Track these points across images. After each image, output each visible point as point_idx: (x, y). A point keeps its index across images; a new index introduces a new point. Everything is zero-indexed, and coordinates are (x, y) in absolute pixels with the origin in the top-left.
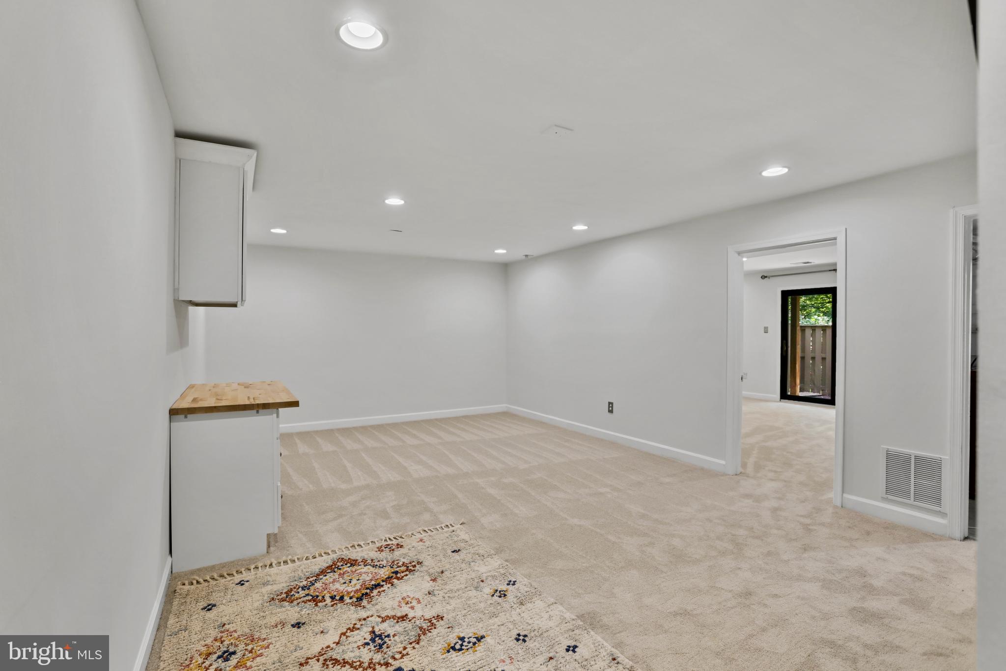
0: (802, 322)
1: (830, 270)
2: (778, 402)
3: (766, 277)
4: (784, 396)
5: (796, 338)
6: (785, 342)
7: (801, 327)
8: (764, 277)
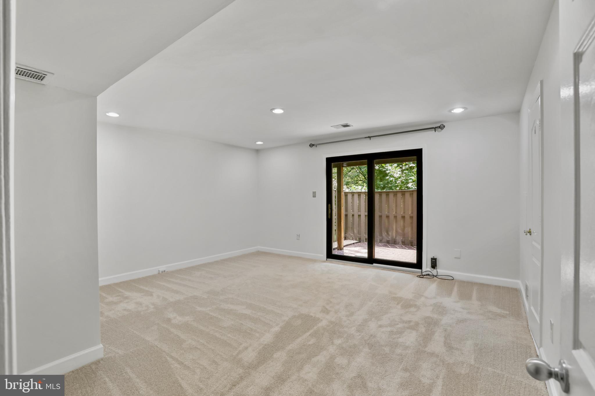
0: (345, 189)
1: (365, 138)
2: (324, 262)
3: (313, 145)
4: (330, 255)
5: (341, 201)
6: (329, 205)
7: (345, 193)
8: (312, 145)
